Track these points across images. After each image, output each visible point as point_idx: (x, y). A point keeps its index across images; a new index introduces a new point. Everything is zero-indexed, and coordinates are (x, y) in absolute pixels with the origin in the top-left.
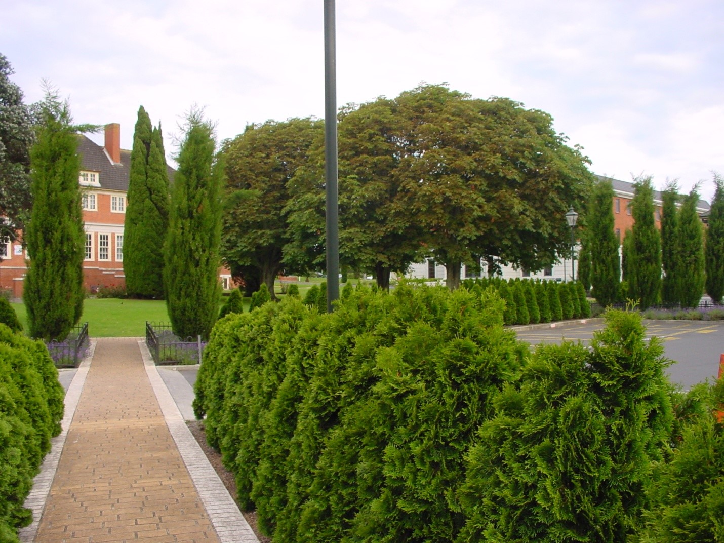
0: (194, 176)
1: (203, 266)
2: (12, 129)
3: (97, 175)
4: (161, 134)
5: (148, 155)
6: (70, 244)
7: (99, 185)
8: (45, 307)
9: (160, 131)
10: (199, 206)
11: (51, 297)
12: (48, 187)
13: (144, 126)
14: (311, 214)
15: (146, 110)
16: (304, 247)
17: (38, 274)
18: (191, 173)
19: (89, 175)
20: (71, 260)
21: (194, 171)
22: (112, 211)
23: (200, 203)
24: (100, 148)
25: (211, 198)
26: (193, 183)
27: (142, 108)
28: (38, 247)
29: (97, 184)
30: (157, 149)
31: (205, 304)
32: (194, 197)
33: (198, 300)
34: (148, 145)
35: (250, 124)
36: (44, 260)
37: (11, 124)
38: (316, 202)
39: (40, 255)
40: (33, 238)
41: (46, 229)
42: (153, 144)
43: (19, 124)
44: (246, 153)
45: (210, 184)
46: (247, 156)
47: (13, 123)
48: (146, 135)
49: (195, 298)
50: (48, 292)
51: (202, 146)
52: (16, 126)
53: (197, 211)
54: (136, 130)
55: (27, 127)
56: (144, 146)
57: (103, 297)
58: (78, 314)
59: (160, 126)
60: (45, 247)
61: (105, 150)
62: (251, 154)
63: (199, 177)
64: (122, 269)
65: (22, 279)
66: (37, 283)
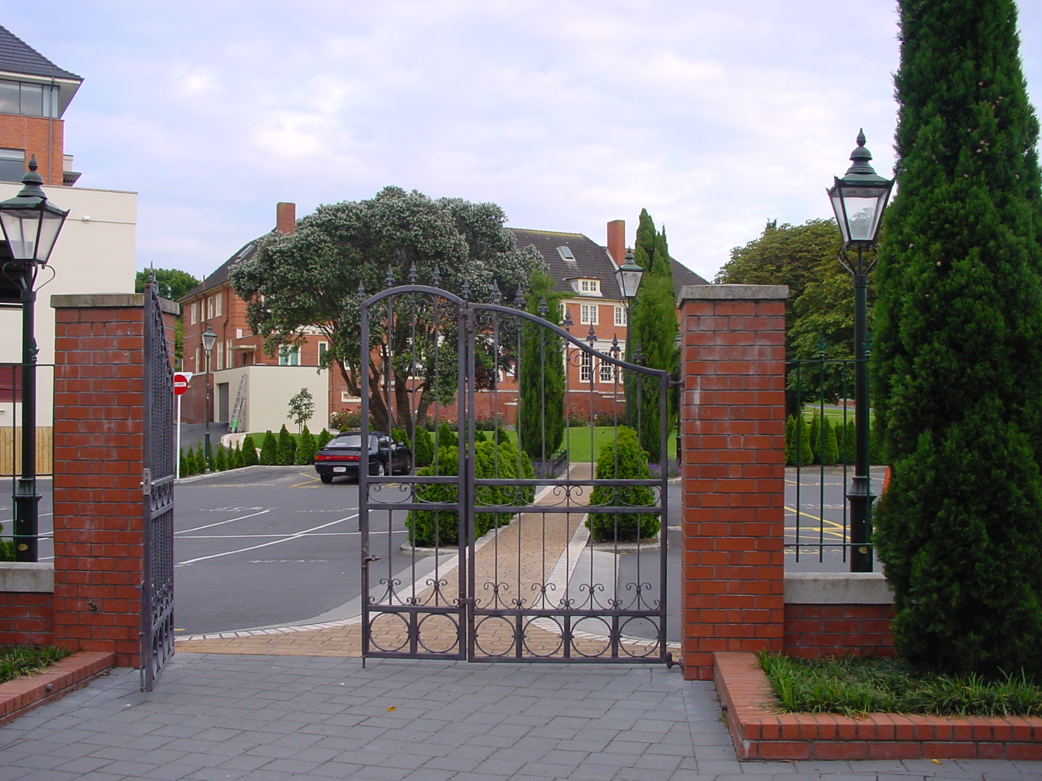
0: (646, 332)
1: (653, 404)
2: (507, 275)
3: (598, 283)
4: (665, 241)
5: (651, 266)
6: (551, 386)
7: (600, 295)
8: (531, 435)
9: (664, 236)
10: (650, 356)
11: (536, 428)
12: (534, 343)
13: (647, 231)
14: (815, 338)
15: (649, 213)
16: (809, 373)
17: (526, 409)
18: (644, 329)
19: (589, 284)
20: (551, 399)
21: (647, 328)
22: (615, 325)
23: (652, 353)
24: (602, 249)
25: (660, 348)
26: (646, 337)
27: (644, 211)
28: (526, 388)
29: (598, 293)
30: (662, 258)
31: (655, 434)
32: (646, 349)
33: (649, 431)
34: (650, 253)
35: (772, 221)
36: (531, 399)
37: (506, 271)
38: (820, 325)
39: (528, 395)
40: (523, 381)
41: (533, 374)
42: (657, 252)
43: (513, 269)
44: (754, 266)
45: (660, 337)
46: (755, 270)
47: (508, 269)
48: (649, 242)
49: (647, 429)
50: (534, 423)
51: (653, 308)
52: (511, 272)
53: (649, 360)
54: (637, 237)
55: (519, 273)
56: (647, 255)
57: (601, 425)
58: (558, 441)
59: (664, 231)
60: (531, 388)
61: (608, 252)
62: (761, 267)
63: (650, 332)
64: (623, 393)
65: (516, 404)
66: (526, 416)
